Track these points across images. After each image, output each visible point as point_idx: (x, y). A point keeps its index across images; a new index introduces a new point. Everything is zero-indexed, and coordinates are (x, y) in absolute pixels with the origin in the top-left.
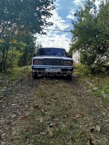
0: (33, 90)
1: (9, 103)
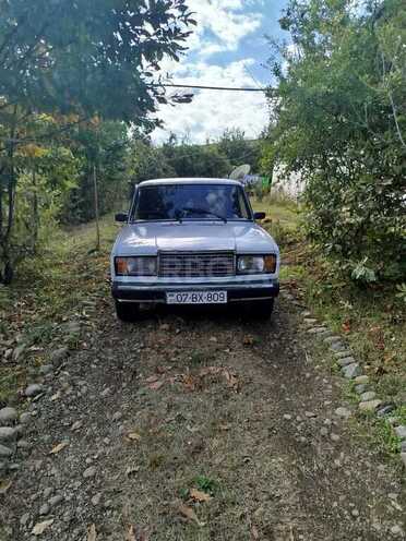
0: (117, 415)
1: (23, 520)
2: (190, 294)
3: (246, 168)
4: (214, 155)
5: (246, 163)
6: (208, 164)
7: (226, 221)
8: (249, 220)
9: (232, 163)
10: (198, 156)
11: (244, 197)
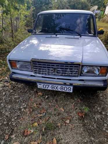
2: (50, 86)
3: (96, 7)
4: (85, 3)
5: (96, 5)
6: (83, 6)
7: (81, 36)
8: (94, 35)
9: (91, 5)
10: (79, 3)
11: (93, 20)
